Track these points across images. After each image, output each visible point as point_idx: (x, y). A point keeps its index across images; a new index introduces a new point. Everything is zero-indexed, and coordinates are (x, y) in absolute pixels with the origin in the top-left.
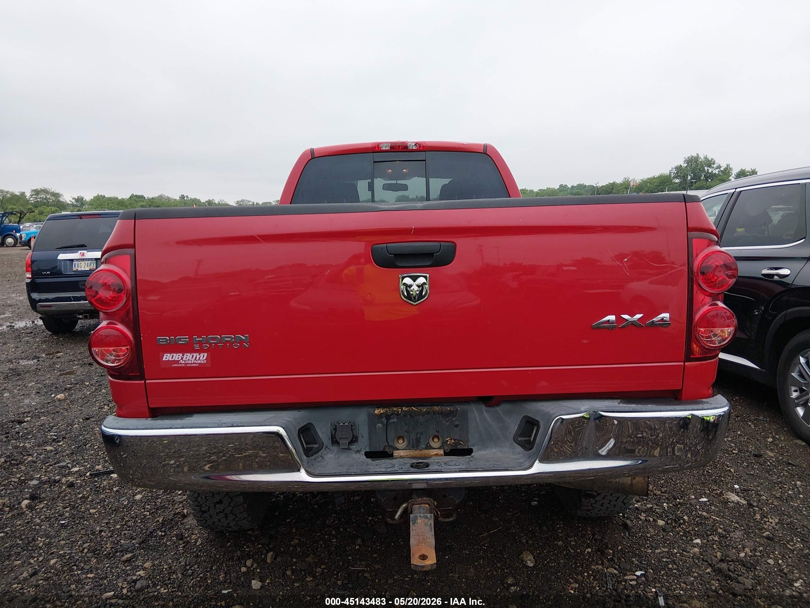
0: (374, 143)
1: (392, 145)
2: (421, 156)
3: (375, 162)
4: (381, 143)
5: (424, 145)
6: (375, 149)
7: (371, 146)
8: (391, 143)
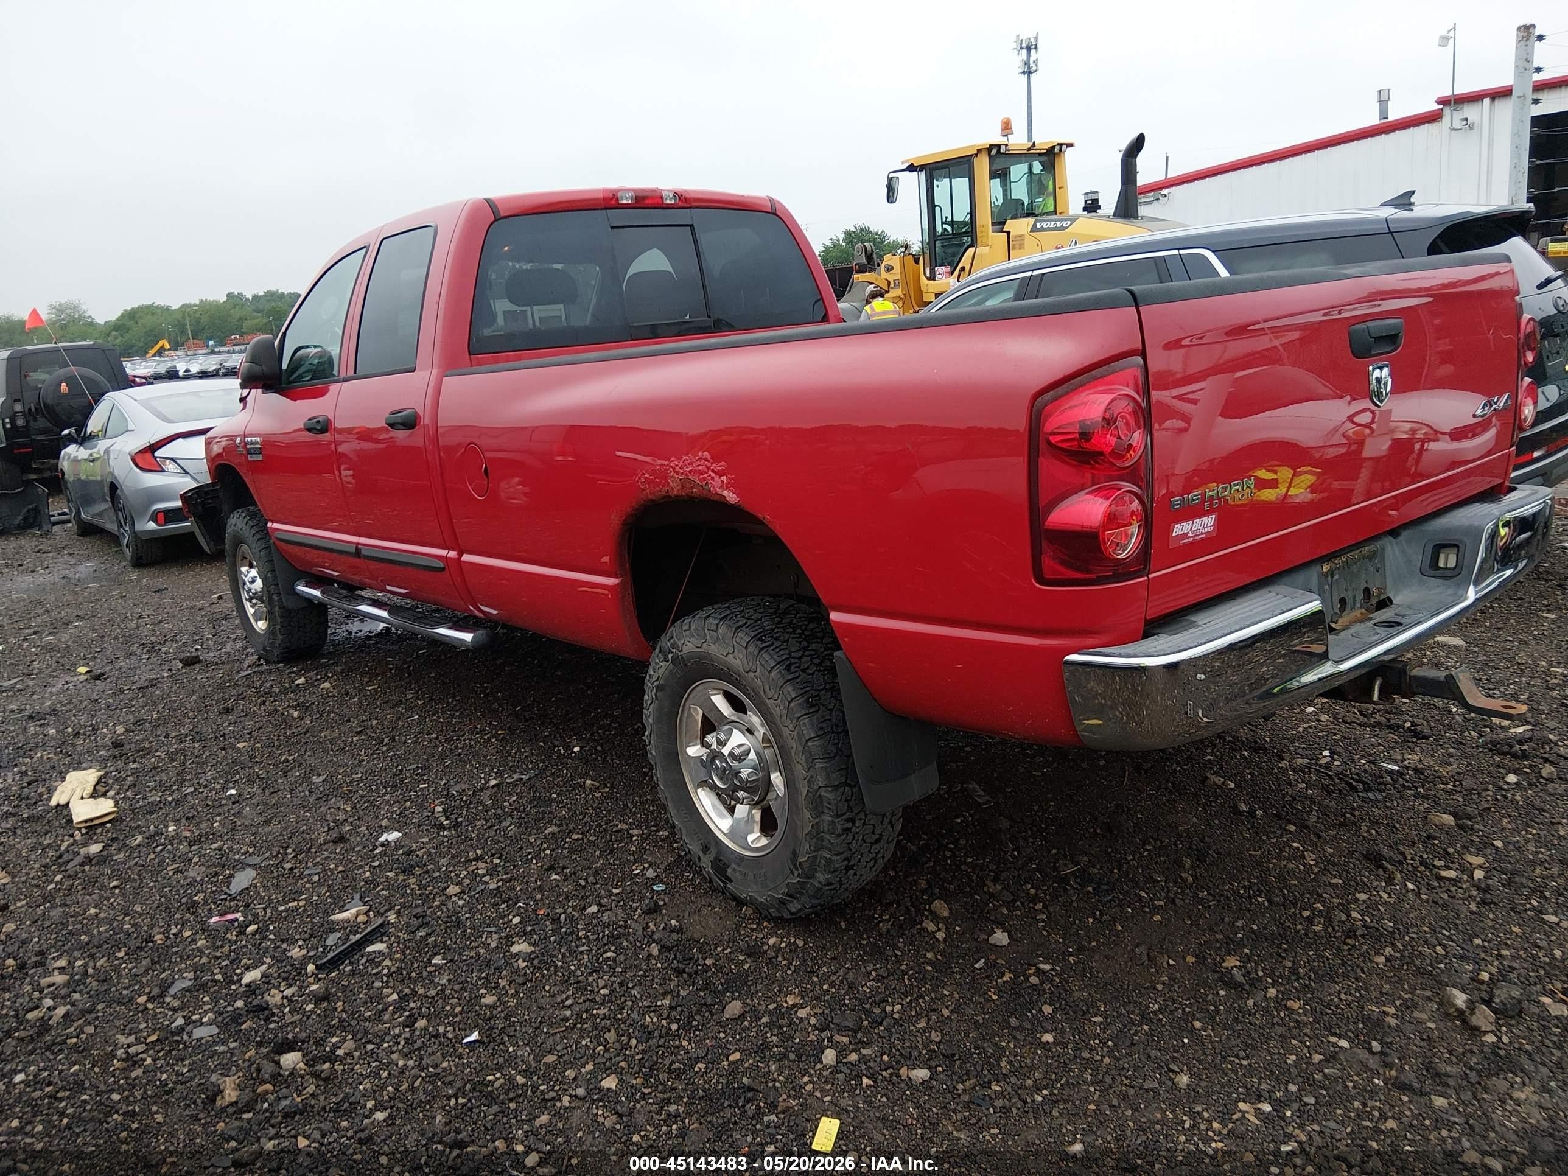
0: (604, 191)
1: (640, 194)
2: (684, 217)
3: (612, 228)
4: (618, 191)
5: (688, 196)
6: (608, 202)
7: (600, 195)
8: (635, 191)
